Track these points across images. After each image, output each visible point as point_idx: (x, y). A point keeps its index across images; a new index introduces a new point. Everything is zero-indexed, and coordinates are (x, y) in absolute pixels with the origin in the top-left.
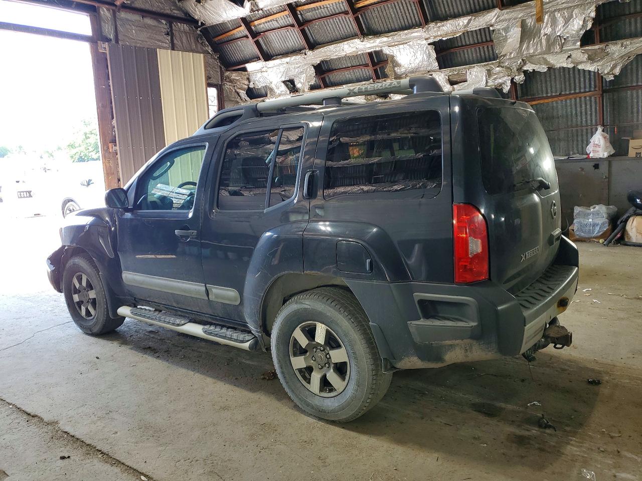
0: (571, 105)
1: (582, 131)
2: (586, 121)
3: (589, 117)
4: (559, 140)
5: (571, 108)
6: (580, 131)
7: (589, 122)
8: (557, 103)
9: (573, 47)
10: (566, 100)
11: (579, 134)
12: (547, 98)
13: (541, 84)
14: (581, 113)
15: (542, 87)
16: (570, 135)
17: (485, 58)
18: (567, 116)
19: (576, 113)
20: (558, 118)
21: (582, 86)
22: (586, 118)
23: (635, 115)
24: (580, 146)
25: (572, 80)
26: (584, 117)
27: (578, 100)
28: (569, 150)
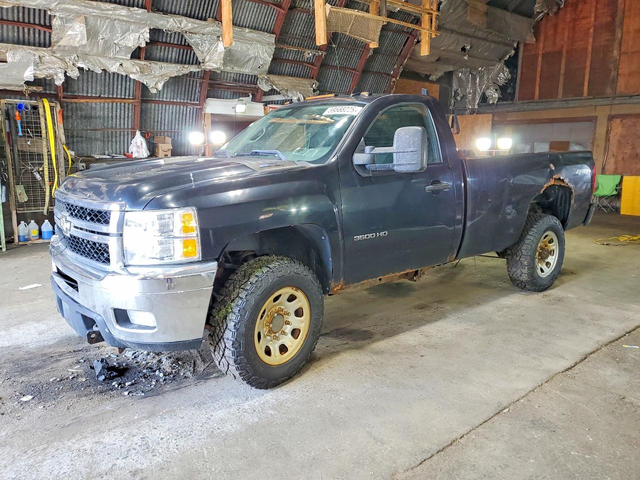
0: (108, 108)
1: (116, 133)
2: (120, 124)
3: (122, 122)
4: (96, 139)
5: (108, 111)
6: (114, 133)
7: (122, 125)
8: (96, 104)
9: (124, 57)
10: (104, 103)
11: (114, 135)
12: (87, 97)
13: (83, 83)
14: (116, 117)
15: (83, 86)
16: (106, 136)
17: (24, 40)
18: (104, 118)
19: (112, 116)
20: (96, 118)
21: (119, 92)
22: (120, 122)
23: (156, 124)
24: (114, 147)
25: (111, 84)
26: (118, 121)
27: (115, 104)
28: (104, 150)
